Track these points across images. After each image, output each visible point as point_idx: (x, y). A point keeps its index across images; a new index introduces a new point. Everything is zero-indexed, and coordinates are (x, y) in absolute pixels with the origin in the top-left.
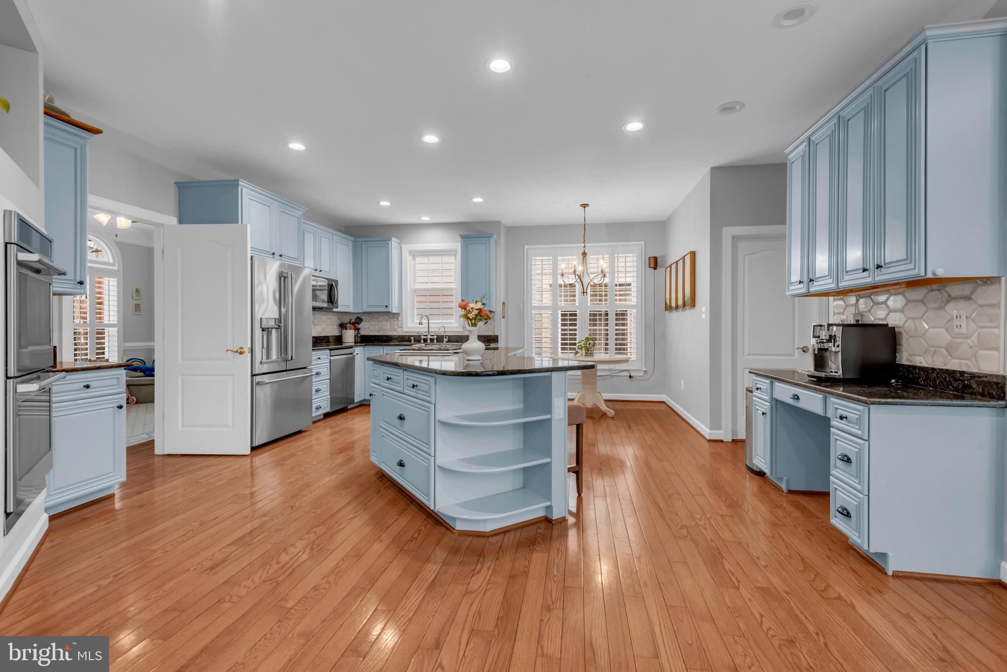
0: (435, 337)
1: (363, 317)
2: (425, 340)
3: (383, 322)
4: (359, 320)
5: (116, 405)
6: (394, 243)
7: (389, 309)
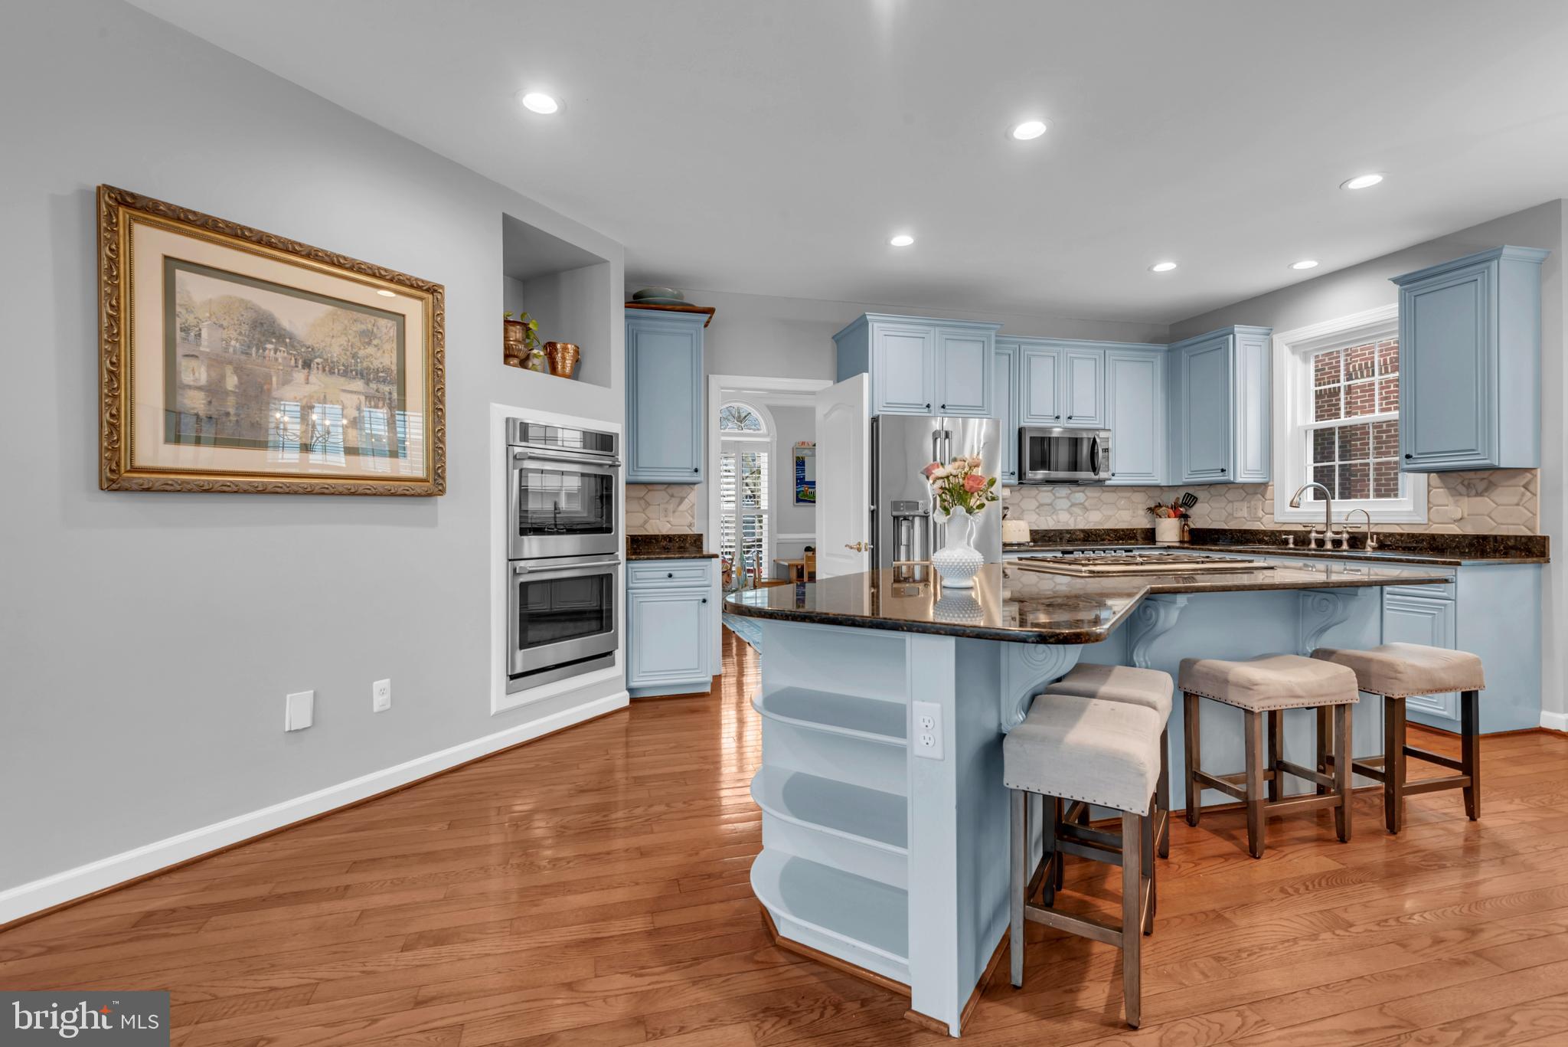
0: (1345, 536)
1: (1199, 494)
2: (1321, 543)
3: (1236, 504)
4: (1190, 500)
5: (701, 598)
6: (1245, 340)
7: (1229, 474)
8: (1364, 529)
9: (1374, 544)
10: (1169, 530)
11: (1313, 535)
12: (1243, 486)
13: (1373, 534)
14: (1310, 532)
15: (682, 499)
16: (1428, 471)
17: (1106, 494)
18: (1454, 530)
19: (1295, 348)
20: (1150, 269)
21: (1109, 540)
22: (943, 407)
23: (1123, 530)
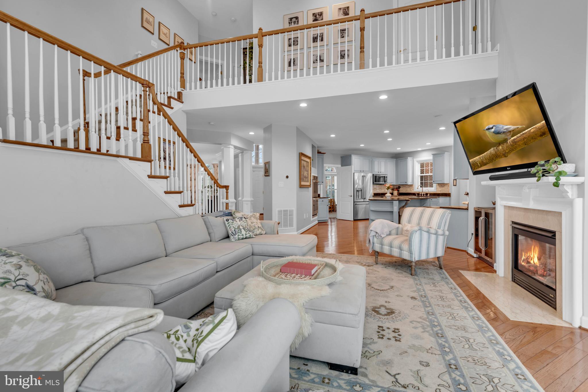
0: (425, 194)
1: (401, 186)
2: (421, 195)
3: (407, 188)
4: (399, 187)
6: (410, 159)
7: (407, 183)
8: (428, 192)
9: (429, 195)
10: (396, 193)
11: (420, 193)
12: (409, 185)
16: (436, 183)
18: (440, 192)
19: (417, 161)
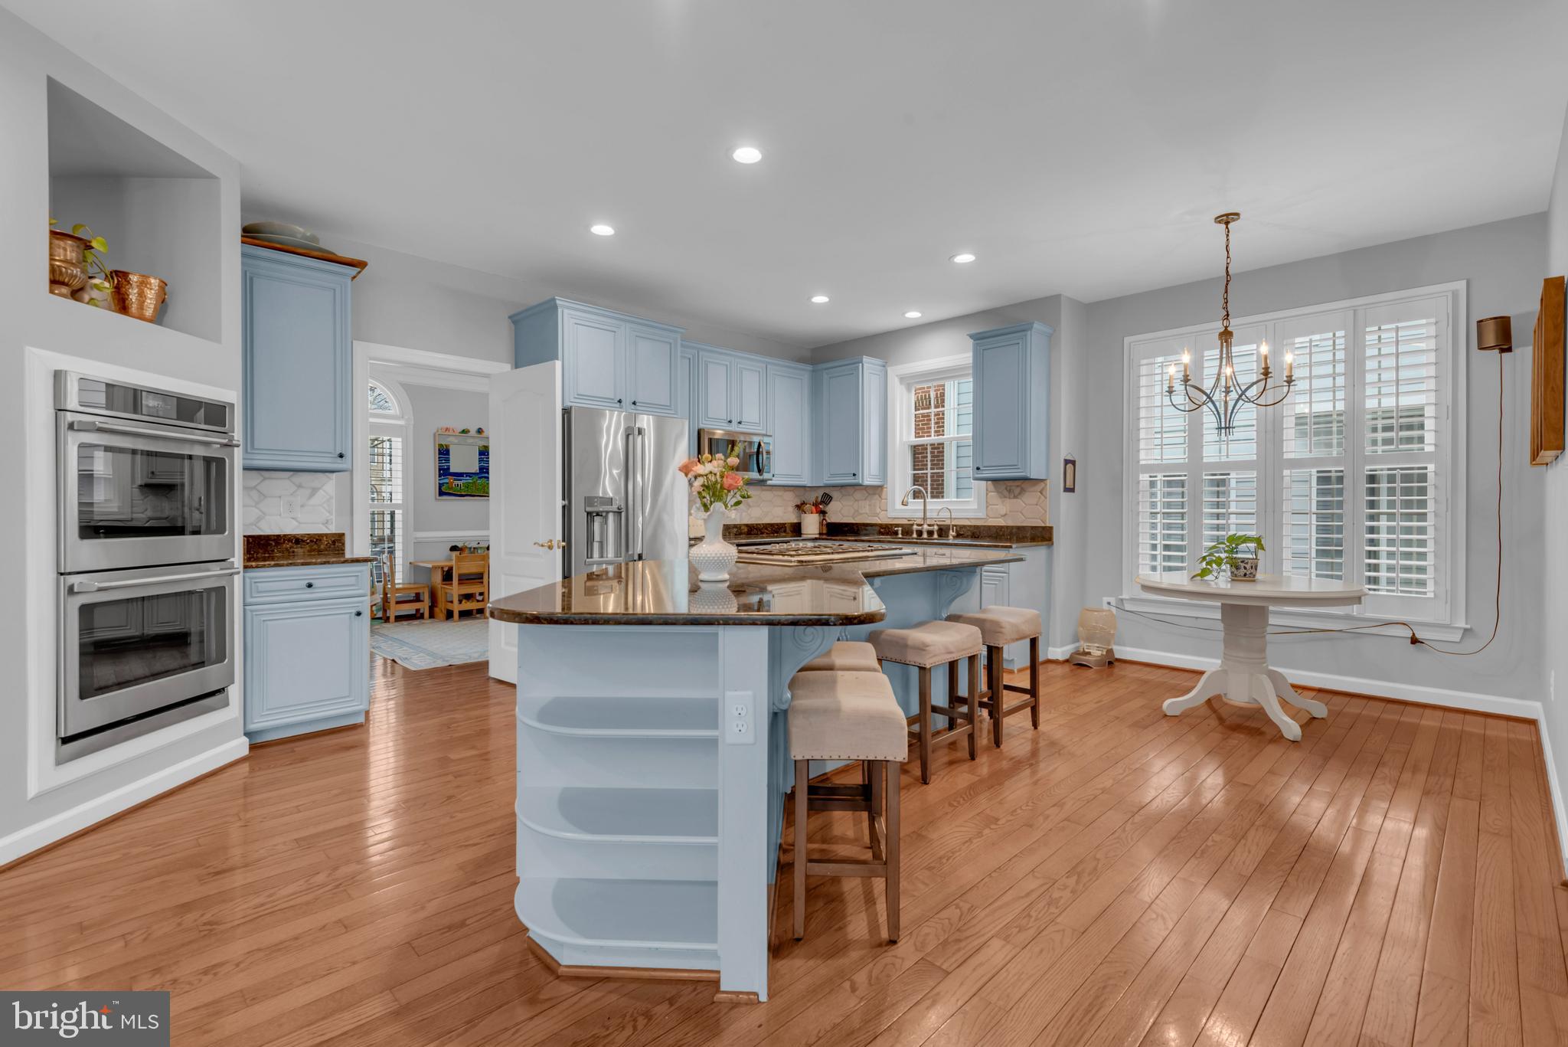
0: (936, 528)
1: (834, 494)
2: (920, 533)
3: (860, 502)
4: (827, 499)
5: (354, 611)
6: (869, 369)
7: (859, 479)
8: (948, 522)
9: (954, 534)
10: (811, 524)
11: (915, 527)
12: (867, 487)
13: (953, 526)
14: (912, 525)
15: (314, 491)
16: (987, 480)
17: (764, 492)
18: (1001, 522)
19: (902, 379)
20: (809, 298)
21: (767, 534)
22: (634, 403)
23: (777, 524)
